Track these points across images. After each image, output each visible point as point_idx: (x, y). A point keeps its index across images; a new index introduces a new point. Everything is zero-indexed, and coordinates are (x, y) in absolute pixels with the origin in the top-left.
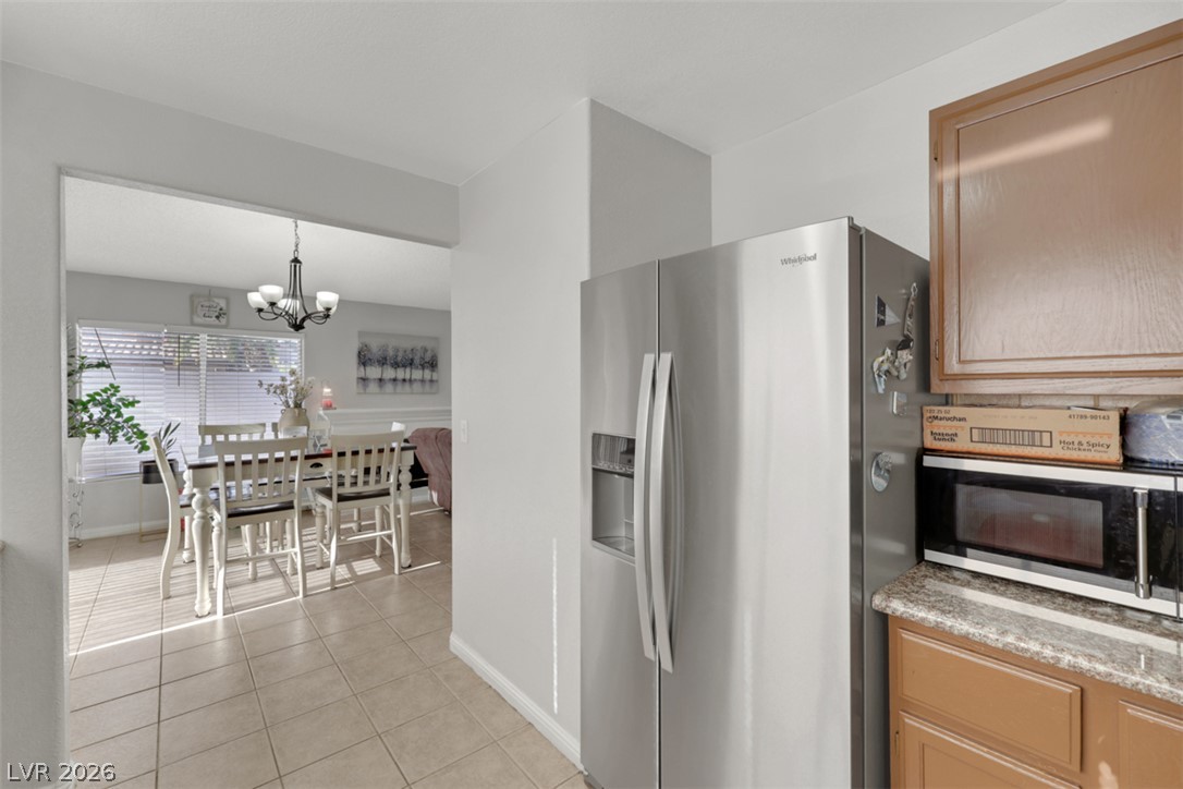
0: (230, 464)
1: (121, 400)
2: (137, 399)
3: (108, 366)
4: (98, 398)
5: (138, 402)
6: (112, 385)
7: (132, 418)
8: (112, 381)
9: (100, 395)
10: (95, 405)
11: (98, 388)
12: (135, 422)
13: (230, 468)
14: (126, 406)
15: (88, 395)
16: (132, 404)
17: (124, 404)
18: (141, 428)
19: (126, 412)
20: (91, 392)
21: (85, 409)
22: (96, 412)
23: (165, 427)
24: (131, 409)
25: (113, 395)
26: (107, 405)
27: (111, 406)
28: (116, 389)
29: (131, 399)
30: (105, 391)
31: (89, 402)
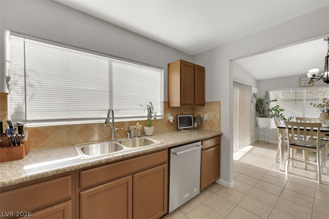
0: (290, 129)
1: (280, 109)
2: (284, 109)
3: (277, 101)
4: (274, 109)
5: (284, 110)
6: (277, 106)
7: (282, 114)
8: (277, 104)
9: (274, 108)
10: (273, 110)
11: (274, 106)
12: (282, 115)
13: (290, 130)
14: (281, 111)
15: (272, 108)
16: (282, 110)
17: (280, 110)
18: (284, 117)
19: (281, 113)
20: (273, 107)
21: (271, 111)
22: (274, 112)
23: (290, 117)
24: (282, 112)
25: (278, 108)
26: (276, 110)
27: (277, 111)
28: (278, 106)
29: (282, 109)
30: (276, 107)
31: (272, 110)
